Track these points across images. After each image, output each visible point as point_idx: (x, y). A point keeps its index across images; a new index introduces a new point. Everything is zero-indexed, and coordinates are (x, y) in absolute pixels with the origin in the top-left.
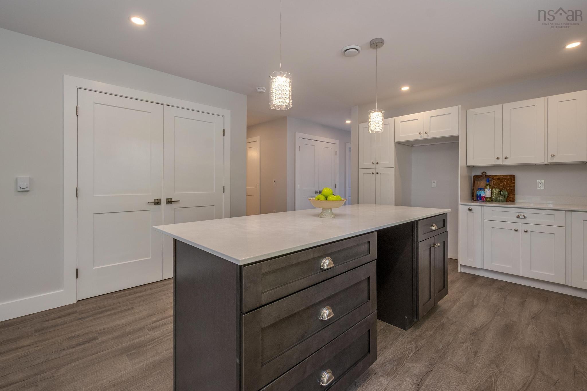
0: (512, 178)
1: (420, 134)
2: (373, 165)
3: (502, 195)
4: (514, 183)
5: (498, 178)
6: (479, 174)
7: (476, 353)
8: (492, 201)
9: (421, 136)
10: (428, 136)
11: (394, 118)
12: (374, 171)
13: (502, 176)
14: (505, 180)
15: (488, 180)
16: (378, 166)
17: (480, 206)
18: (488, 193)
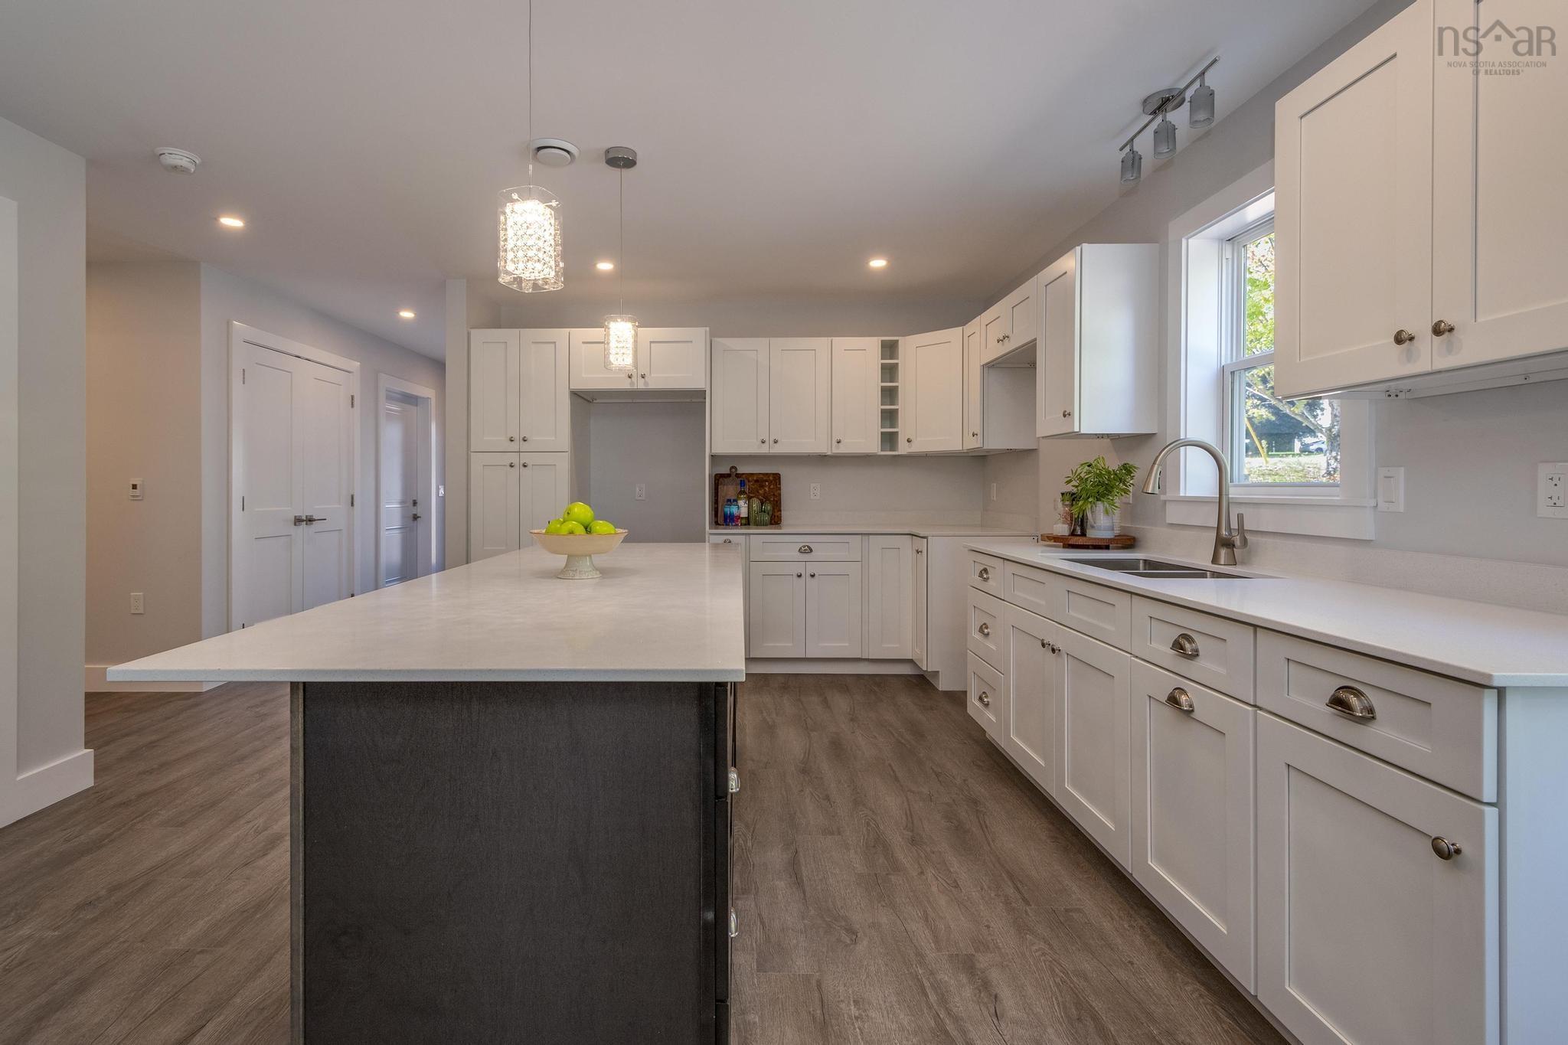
0: (777, 477)
1: (630, 377)
2: (513, 443)
3: (764, 512)
4: (780, 489)
5: (755, 478)
6: (725, 470)
7: (827, 798)
8: (749, 524)
9: (632, 383)
10: (646, 383)
11: (568, 330)
12: (514, 458)
13: (762, 476)
14: (767, 483)
15: (742, 484)
16: (525, 446)
17: (743, 534)
18: (742, 508)
